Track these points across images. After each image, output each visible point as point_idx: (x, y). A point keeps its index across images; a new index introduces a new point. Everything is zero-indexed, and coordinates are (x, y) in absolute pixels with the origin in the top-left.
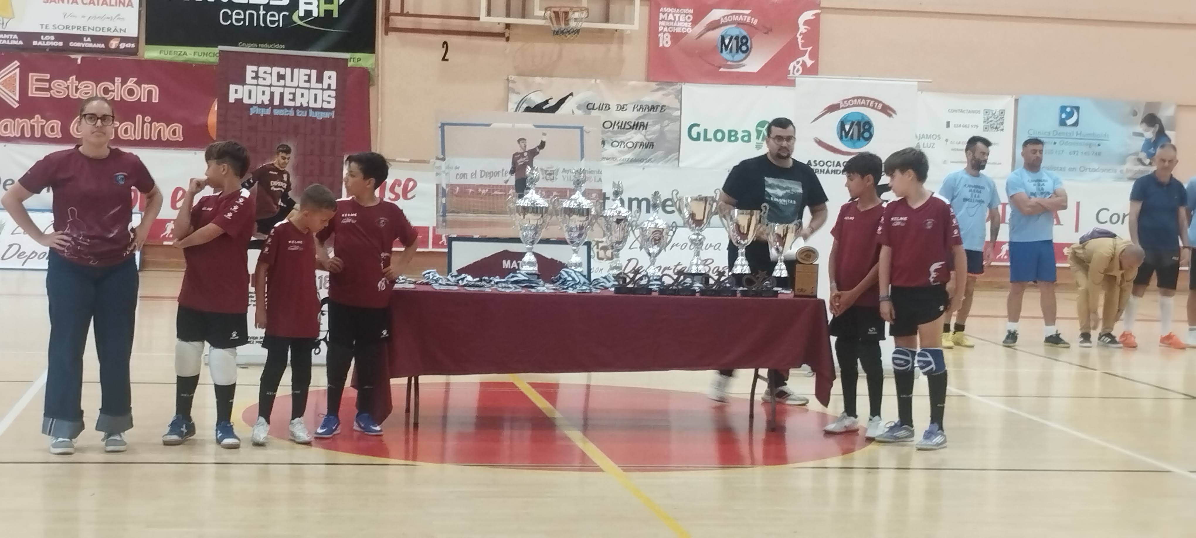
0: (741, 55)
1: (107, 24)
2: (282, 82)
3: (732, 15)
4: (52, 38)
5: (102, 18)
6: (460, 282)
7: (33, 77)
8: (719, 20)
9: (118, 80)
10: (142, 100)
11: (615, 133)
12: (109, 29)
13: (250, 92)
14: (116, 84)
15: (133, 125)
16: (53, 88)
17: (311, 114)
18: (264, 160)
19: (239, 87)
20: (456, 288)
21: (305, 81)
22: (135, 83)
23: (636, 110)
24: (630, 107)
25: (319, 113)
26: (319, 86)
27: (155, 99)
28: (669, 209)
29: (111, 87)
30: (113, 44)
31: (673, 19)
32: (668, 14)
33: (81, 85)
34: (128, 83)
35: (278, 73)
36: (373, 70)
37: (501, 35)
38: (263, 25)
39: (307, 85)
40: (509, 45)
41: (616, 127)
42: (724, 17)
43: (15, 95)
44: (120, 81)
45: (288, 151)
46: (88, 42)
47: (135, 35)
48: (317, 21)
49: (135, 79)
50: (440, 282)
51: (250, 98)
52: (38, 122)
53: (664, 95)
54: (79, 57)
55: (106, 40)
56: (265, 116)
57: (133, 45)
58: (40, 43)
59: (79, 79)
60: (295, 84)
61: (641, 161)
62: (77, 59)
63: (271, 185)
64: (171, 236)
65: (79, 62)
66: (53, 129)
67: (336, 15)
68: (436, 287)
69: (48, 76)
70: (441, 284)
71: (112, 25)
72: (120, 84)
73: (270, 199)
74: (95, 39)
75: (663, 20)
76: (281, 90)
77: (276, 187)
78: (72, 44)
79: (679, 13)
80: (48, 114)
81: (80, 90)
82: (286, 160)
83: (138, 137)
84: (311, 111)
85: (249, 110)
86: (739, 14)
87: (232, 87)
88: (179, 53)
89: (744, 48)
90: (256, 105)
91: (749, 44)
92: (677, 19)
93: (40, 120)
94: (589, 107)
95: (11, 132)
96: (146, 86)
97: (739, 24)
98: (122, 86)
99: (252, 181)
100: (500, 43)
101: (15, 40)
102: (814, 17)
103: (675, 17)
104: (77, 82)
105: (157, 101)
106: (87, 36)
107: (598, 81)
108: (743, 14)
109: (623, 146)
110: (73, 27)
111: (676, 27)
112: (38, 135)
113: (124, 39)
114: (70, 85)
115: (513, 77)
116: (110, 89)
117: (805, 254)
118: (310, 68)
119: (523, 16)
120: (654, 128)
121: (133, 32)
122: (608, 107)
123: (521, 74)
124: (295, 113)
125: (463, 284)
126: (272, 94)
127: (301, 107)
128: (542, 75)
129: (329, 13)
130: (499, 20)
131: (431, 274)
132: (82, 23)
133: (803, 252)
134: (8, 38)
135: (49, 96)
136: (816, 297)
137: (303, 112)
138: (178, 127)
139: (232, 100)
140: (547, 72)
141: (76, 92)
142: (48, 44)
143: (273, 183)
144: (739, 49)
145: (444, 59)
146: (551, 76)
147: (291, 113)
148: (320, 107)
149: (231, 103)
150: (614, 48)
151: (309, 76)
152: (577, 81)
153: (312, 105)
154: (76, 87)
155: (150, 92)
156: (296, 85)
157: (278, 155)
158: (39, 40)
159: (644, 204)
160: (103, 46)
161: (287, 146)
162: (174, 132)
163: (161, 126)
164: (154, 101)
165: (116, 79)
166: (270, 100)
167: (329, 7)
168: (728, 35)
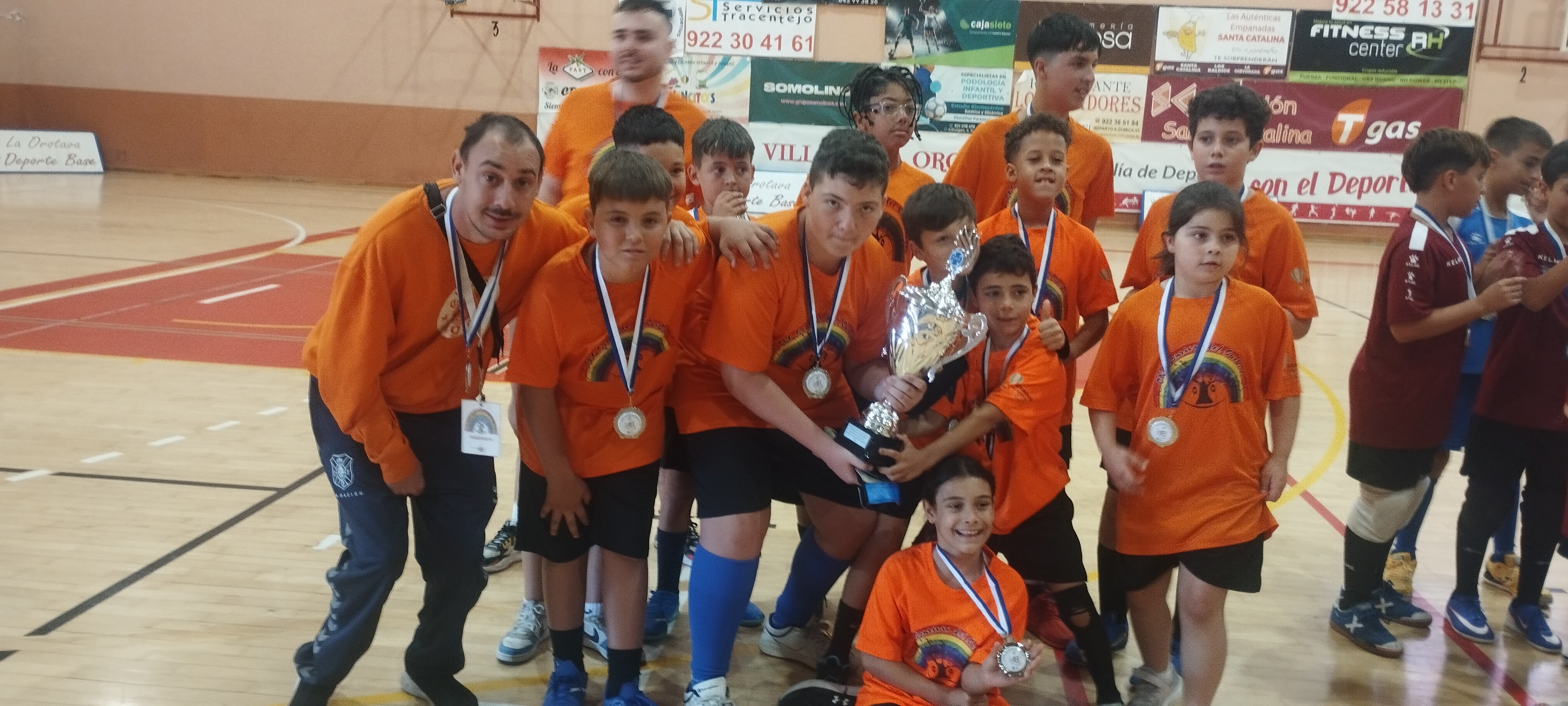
1: (1264, 55)
4: (1223, 66)
5: (1260, 51)
10: (1284, 113)
12: (1264, 60)
27: (1294, 112)
30: (1267, 71)
36: (1465, 89)
38: (1382, 55)
46: (1249, 70)
47: (1284, 63)
49: (1280, 97)
55: (1261, 67)
57: (1282, 72)
67: (1440, 46)
71: (1267, 56)
74: (1253, 67)
88: (1315, 77)
96: (1288, 102)
101: (1195, 68)
106: (1248, 65)
110: (1238, 58)
113: (1274, 67)
121: (1282, 61)
129: (1435, 45)
132: (1244, 54)
134: (1190, 67)
138: (1309, 134)
142: (1219, 71)
145: (1522, 81)
155: (1290, 107)
158: (1212, 68)
160: (1258, 72)
162: (1306, 138)
163: (1296, 132)
167: (1435, 40)
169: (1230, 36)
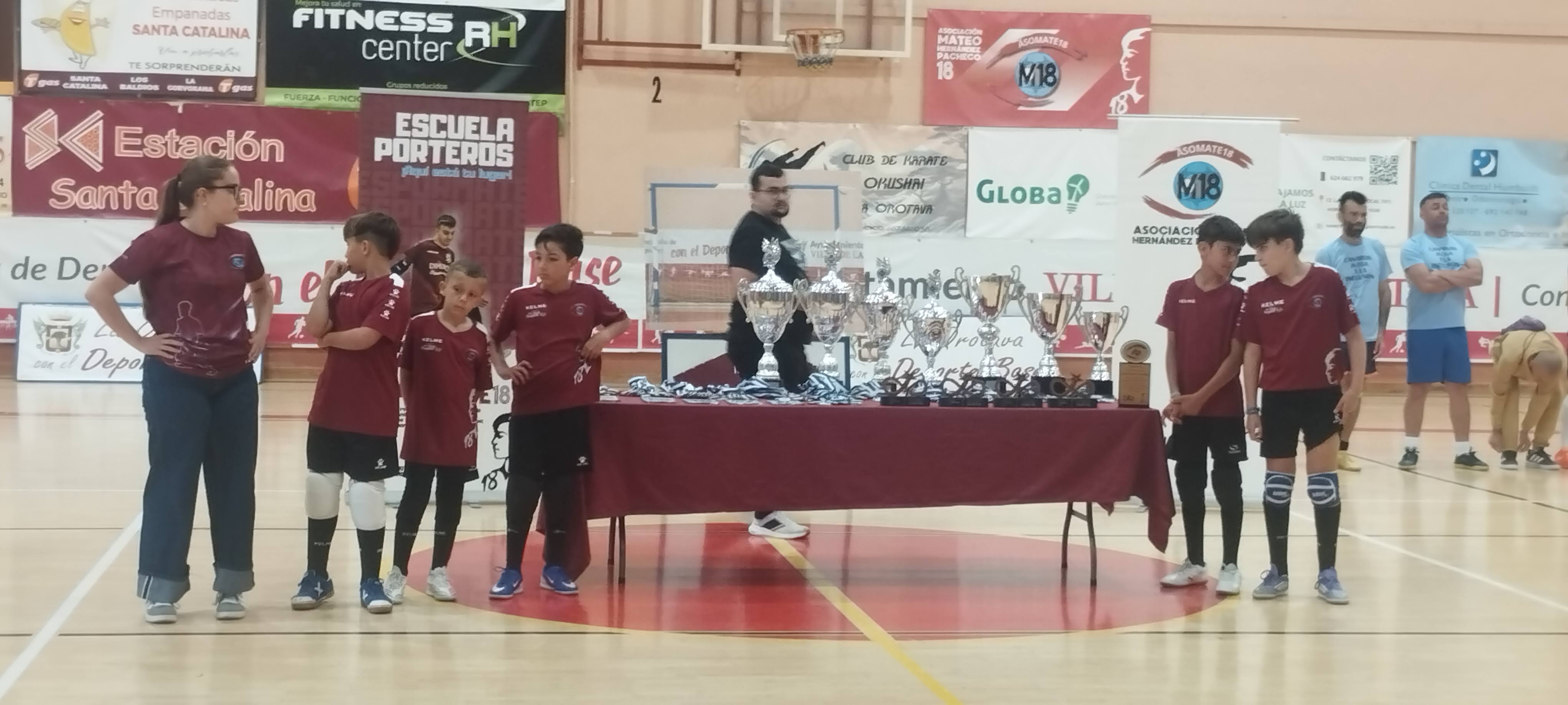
0: (1046, 89)
1: (216, 60)
2: (443, 134)
3: (1034, 35)
4: (146, 80)
6: (678, 392)
7: (120, 131)
8: (1017, 44)
9: (231, 134)
10: (263, 160)
11: (880, 194)
12: (219, 68)
13: (401, 146)
14: (228, 140)
15: (251, 192)
16: (146, 144)
17: (482, 175)
18: (421, 237)
19: (387, 141)
20: (672, 400)
21: (474, 132)
22: (253, 137)
23: (908, 163)
24: (900, 160)
25: (492, 173)
26: (492, 137)
27: (280, 159)
28: (953, 293)
29: (223, 143)
30: (224, 87)
31: (955, 43)
32: (950, 35)
33: (184, 141)
34: (245, 138)
35: (438, 121)
36: (563, 115)
37: (729, 67)
38: (418, 59)
39: (476, 137)
40: (740, 81)
41: (882, 186)
42: (1023, 39)
43: (97, 154)
44: (233, 135)
45: (451, 223)
46: (192, 85)
47: (252, 73)
48: (489, 53)
49: (253, 133)
50: (652, 392)
51: (401, 154)
52: (127, 190)
53: (944, 143)
54: (179, 105)
55: (215, 81)
56: (422, 178)
57: (250, 88)
58: (129, 87)
59: (181, 133)
60: (460, 136)
61: (916, 229)
62: (176, 108)
63: (430, 268)
64: (302, 336)
65: (180, 110)
66: (146, 199)
67: (513, 44)
68: (646, 398)
69: (139, 130)
70: (653, 396)
71: (222, 61)
72: (233, 139)
73: (428, 286)
74: (201, 80)
75: (943, 44)
76: (442, 143)
77: (438, 270)
78: (171, 88)
79: (965, 35)
80: (141, 179)
81: (181, 148)
82: (450, 236)
83: (258, 207)
84: (481, 171)
85: (401, 171)
86: (1043, 35)
87: (379, 141)
88: (309, 98)
89: (1050, 79)
90: (409, 163)
91: (1056, 74)
92: (961, 43)
93: (130, 187)
94: (846, 160)
95: (93, 204)
96: (267, 141)
97: (1044, 47)
98: (236, 141)
99: (405, 263)
100: (729, 78)
101: (97, 83)
102: (1142, 38)
103: (958, 40)
104: (178, 137)
105: (282, 160)
106: (190, 77)
107: (858, 126)
108: (1049, 35)
109: (891, 210)
110: (172, 66)
111: (960, 53)
112: (127, 206)
113: (238, 81)
114: (169, 141)
115: (745, 123)
116: (221, 145)
117: (1133, 349)
118: (480, 115)
119: (759, 42)
120: (930, 187)
121: (249, 70)
122: (871, 160)
123: (756, 118)
124: (461, 173)
125: (682, 395)
126: (431, 149)
127: (469, 167)
128: (783, 120)
129: (504, 42)
130: (727, 48)
131: (639, 382)
132: (183, 60)
133: (1130, 348)
134: (88, 80)
135: (141, 156)
136: (1148, 406)
137: (470, 172)
138: (310, 194)
139: (378, 158)
140: (791, 114)
141: (177, 151)
142: (140, 87)
143: (433, 266)
144: (1043, 80)
145: (655, 100)
146: (795, 120)
147: (456, 174)
148: (493, 165)
149: (378, 162)
150: (879, 81)
151: (478, 125)
152: (831, 126)
153: (483, 162)
154: (177, 143)
155: (273, 149)
156: (462, 138)
157: (439, 228)
158: (128, 82)
159: (920, 286)
160: (210, 89)
161: (451, 217)
162: (305, 201)
163: (288, 192)
164: (277, 160)
165: (229, 132)
166: (427, 157)
167: (504, 34)
168: (1029, 63)
169: (154, 28)
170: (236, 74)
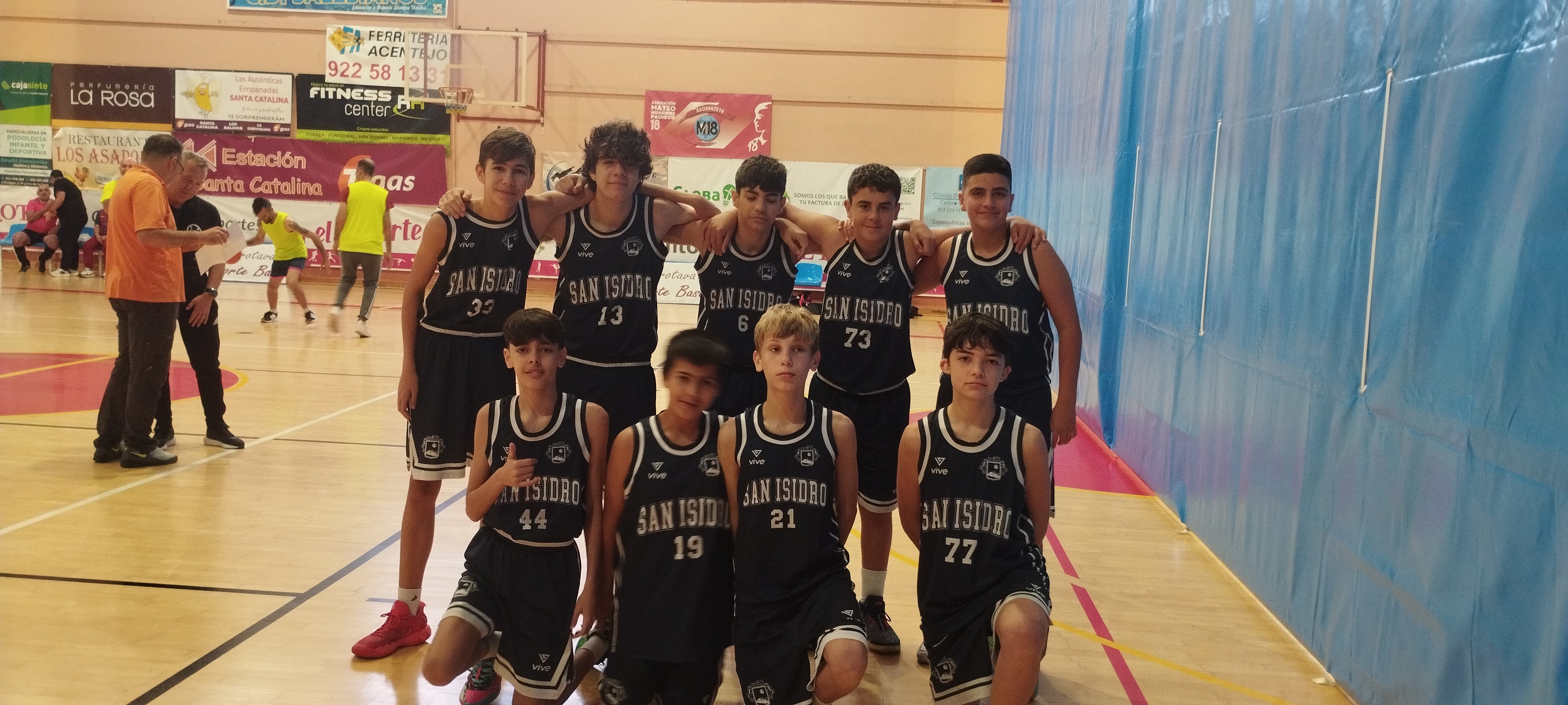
0: (711, 136)
1: (271, 114)
3: (705, 106)
4: (236, 124)
5: (269, 111)
7: (224, 151)
8: (696, 110)
9: (279, 153)
12: (273, 119)
14: (278, 156)
15: (289, 184)
16: (238, 158)
22: (290, 155)
30: (276, 128)
31: (661, 110)
32: (658, 107)
33: (256, 157)
34: (286, 156)
37: (537, 121)
38: (373, 115)
40: (543, 129)
42: (699, 108)
43: (214, 163)
46: (260, 127)
54: (253, 138)
55: (271, 125)
58: (228, 128)
59: (254, 153)
62: (251, 139)
65: (254, 141)
71: (275, 115)
72: (280, 156)
74: (264, 125)
75: (654, 110)
78: (249, 129)
79: (666, 105)
81: (254, 160)
86: (710, 106)
88: (318, 135)
89: (714, 131)
91: (717, 128)
93: (230, 180)
97: (710, 112)
98: (282, 157)
101: (213, 126)
102: (766, 108)
103: (663, 109)
104: (253, 155)
105: (305, 168)
106: (258, 123)
108: (712, 106)
110: (250, 117)
111: (663, 115)
112: (229, 190)
113: (283, 125)
114: (248, 156)
116: (274, 159)
128: (567, 151)
129: (418, 106)
132: (256, 114)
134: (208, 124)
135: (236, 164)
138: (319, 186)
141: (252, 161)
142: (234, 128)
144: (710, 131)
154: (253, 158)
160: (269, 130)
162: (316, 188)
164: (302, 168)
168: (702, 121)
169: (240, 97)
170: (282, 122)
